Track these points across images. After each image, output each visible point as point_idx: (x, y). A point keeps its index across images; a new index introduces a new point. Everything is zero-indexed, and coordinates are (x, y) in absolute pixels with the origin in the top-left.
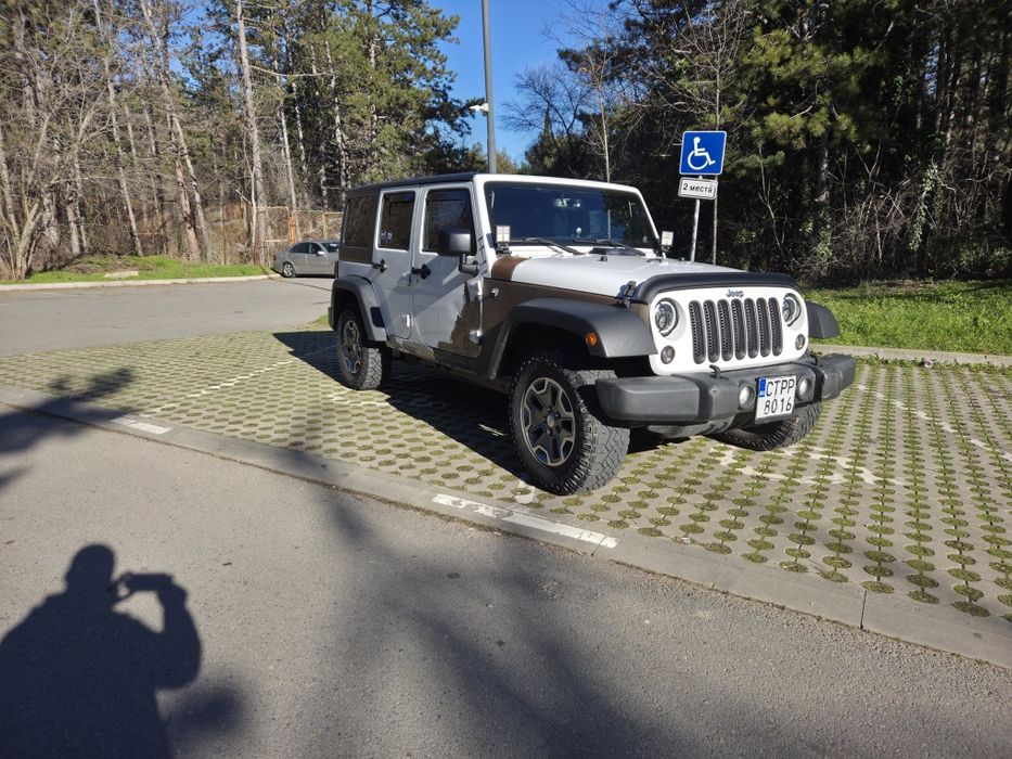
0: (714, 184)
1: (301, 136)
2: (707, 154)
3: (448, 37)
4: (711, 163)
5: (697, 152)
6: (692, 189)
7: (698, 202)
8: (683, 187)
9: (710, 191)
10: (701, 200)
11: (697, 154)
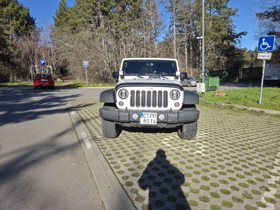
0: (270, 54)
1: (191, 49)
2: (267, 44)
3: (235, 15)
4: (269, 47)
5: (264, 43)
6: (262, 56)
7: (265, 61)
8: (259, 56)
9: (269, 57)
10: (266, 60)
11: (264, 44)
